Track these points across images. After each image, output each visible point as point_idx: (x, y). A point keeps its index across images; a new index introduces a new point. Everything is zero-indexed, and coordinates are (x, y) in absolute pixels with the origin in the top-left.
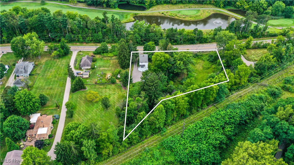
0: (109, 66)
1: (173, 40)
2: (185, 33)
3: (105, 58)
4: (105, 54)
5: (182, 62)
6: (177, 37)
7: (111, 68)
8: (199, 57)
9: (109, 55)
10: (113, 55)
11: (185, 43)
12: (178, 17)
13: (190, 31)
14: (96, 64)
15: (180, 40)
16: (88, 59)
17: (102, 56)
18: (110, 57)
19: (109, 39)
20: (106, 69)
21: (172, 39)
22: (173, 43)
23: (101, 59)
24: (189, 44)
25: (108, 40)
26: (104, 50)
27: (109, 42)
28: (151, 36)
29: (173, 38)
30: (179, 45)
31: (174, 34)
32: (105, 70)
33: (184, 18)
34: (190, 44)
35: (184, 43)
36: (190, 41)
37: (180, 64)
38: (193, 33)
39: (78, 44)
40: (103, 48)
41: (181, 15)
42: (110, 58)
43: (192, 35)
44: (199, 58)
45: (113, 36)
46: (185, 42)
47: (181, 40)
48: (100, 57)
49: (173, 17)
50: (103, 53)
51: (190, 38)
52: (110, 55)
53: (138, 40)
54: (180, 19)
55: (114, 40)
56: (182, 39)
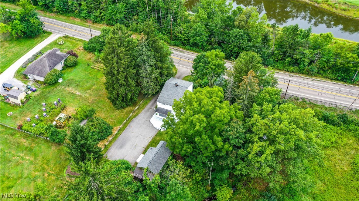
1: (289, 59)
2: (329, 46)
3: (98, 65)
5: (269, 151)
6: (302, 54)
8: (352, 126)
11: (321, 72)
12: (329, 5)
13: (348, 44)
14: (68, 73)
15: (310, 64)
20: (78, 93)
21: (289, 56)
22: (290, 65)
23: (88, 65)
24: (332, 79)
27: (136, 30)
28: (234, 35)
29: (292, 52)
30: (302, 73)
31: (298, 44)
32: (74, 94)
33: (344, 10)
34: (337, 80)
35: (318, 73)
36: (338, 70)
37: (259, 154)
38: (353, 52)
39: (78, 20)
41: (340, 3)
43: (348, 56)
44: (350, 131)
46: (324, 70)
47: (312, 62)
48: (90, 59)
49: (316, 5)
51: (341, 64)
53: (198, 38)
54: (334, 10)
56: (317, 62)
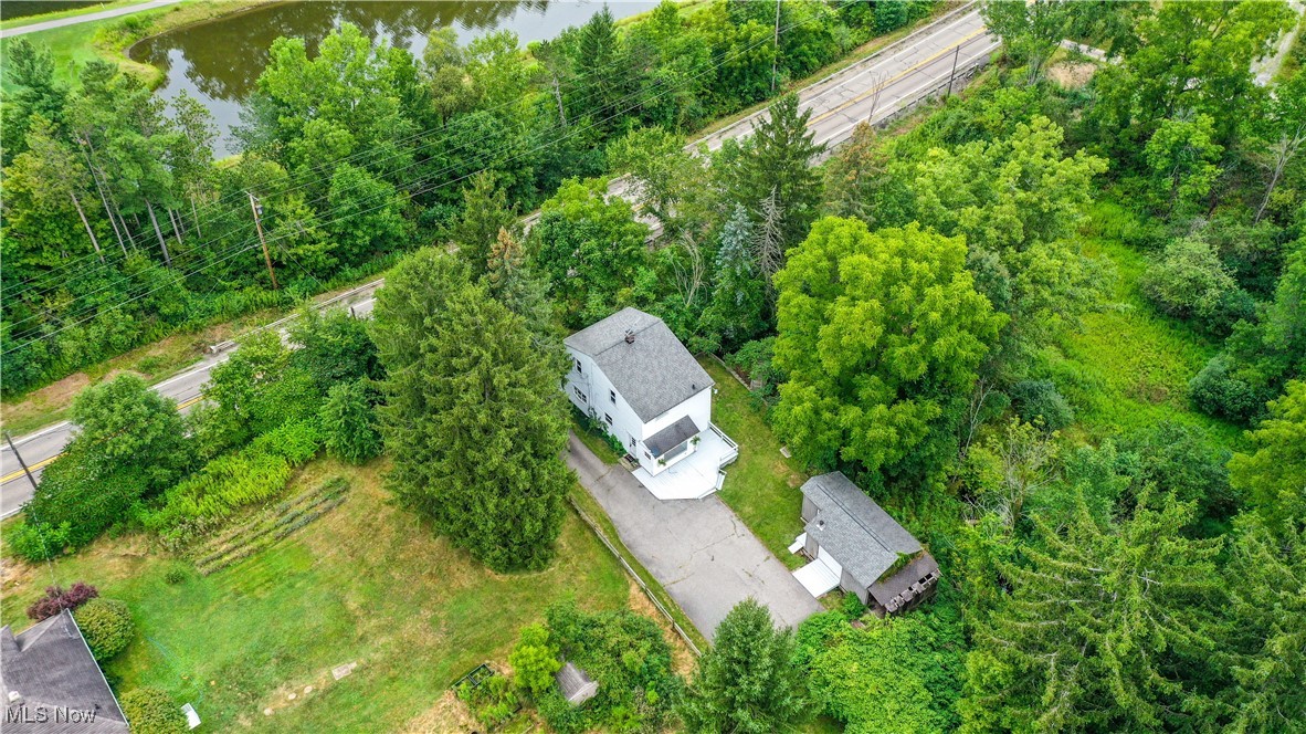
0: (352, 620)
3: (218, 543)
4: (182, 499)
7: (389, 629)
9: (234, 493)
10: (285, 471)
14: (160, 670)
16: (49, 689)
17: (170, 538)
18: (257, 503)
19: (87, 315)
20: (339, 673)
23: (175, 580)
25: (93, 331)
26: (145, 463)
32: (335, 689)
40: (125, 444)
42: (267, 517)
45: (120, 266)
48: (137, 560)
50: (152, 493)
52: (246, 476)
55: (154, 309)
